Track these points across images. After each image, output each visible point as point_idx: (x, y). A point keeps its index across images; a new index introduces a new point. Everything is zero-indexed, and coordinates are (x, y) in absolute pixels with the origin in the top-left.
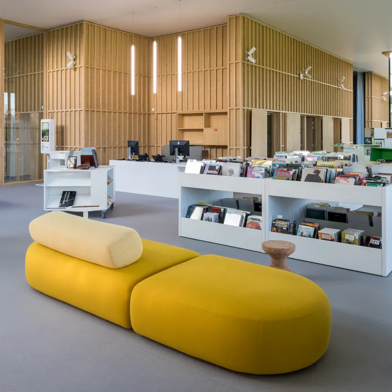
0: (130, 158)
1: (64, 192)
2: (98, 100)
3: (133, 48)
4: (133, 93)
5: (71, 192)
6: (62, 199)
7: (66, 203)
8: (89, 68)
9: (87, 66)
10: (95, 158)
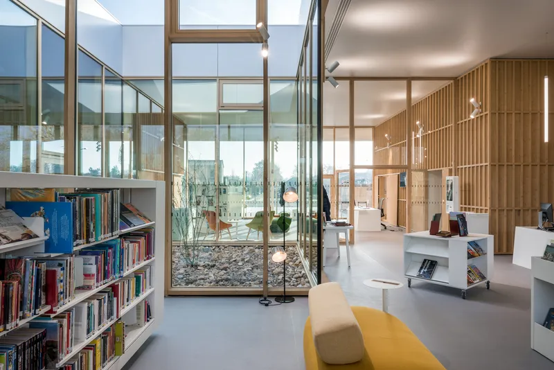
0: (540, 225)
1: (425, 260)
2: (509, 151)
3: (546, 80)
4: (546, 140)
5: (432, 262)
6: (421, 268)
7: (424, 272)
8: (497, 114)
9: (493, 111)
10: (460, 223)
